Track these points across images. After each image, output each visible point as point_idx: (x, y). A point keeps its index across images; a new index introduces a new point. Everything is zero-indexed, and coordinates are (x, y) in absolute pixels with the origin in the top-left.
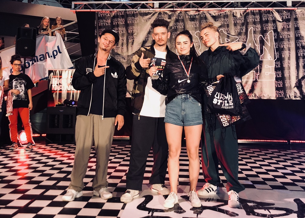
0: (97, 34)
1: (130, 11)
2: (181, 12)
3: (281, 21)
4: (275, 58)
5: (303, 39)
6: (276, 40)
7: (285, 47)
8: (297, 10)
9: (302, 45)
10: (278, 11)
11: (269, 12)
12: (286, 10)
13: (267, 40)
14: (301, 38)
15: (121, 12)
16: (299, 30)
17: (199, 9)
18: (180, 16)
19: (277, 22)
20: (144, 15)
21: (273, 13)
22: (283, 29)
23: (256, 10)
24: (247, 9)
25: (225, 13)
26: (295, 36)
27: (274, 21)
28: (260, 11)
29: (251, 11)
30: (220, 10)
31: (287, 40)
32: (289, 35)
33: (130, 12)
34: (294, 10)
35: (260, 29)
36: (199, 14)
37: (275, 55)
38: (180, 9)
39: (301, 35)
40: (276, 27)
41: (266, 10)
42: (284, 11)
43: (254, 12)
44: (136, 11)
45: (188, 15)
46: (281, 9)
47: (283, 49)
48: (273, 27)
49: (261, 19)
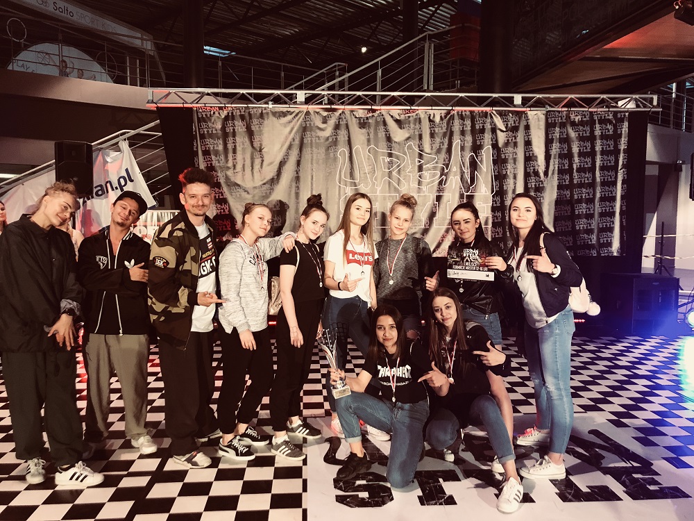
0: (197, 148)
1: (256, 107)
2: (343, 112)
3: (505, 130)
4: (492, 192)
5: (537, 161)
6: (495, 162)
7: (508, 173)
8: (529, 113)
9: (534, 169)
10: (501, 114)
11: (485, 115)
12: (513, 112)
13: (481, 162)
14: (533, 158)
15: (239, 109)
16: (531, 145)
17: (373, 107)
18: (342, 118)
19: (498, 132)
20: (280, 116)
21: (492, 117)
22: (507, 144)
23: (465, 111)
24: (451, 108)
25: (417, 115)
26: (525, 155)
27: (494, 130)
28: (471, 112)
29: (458, 112)
30: (407, 110)
31: (512, 161)
32: (516, 154)
33: (255, 110)
34: (524, 112)
35: (470, 144)
36: (373, 116)
37: (493, 185)
38: (342, 107)
39: (533, 154)
40: (497, 140)
41: (482, 111)
42: (510, 114)
43: (462, 115)
44: (265, 109)
45: (356, 117)
46: (505, 110)
47: (505, 176)
48: (492, 140)
49: (473, 126)
